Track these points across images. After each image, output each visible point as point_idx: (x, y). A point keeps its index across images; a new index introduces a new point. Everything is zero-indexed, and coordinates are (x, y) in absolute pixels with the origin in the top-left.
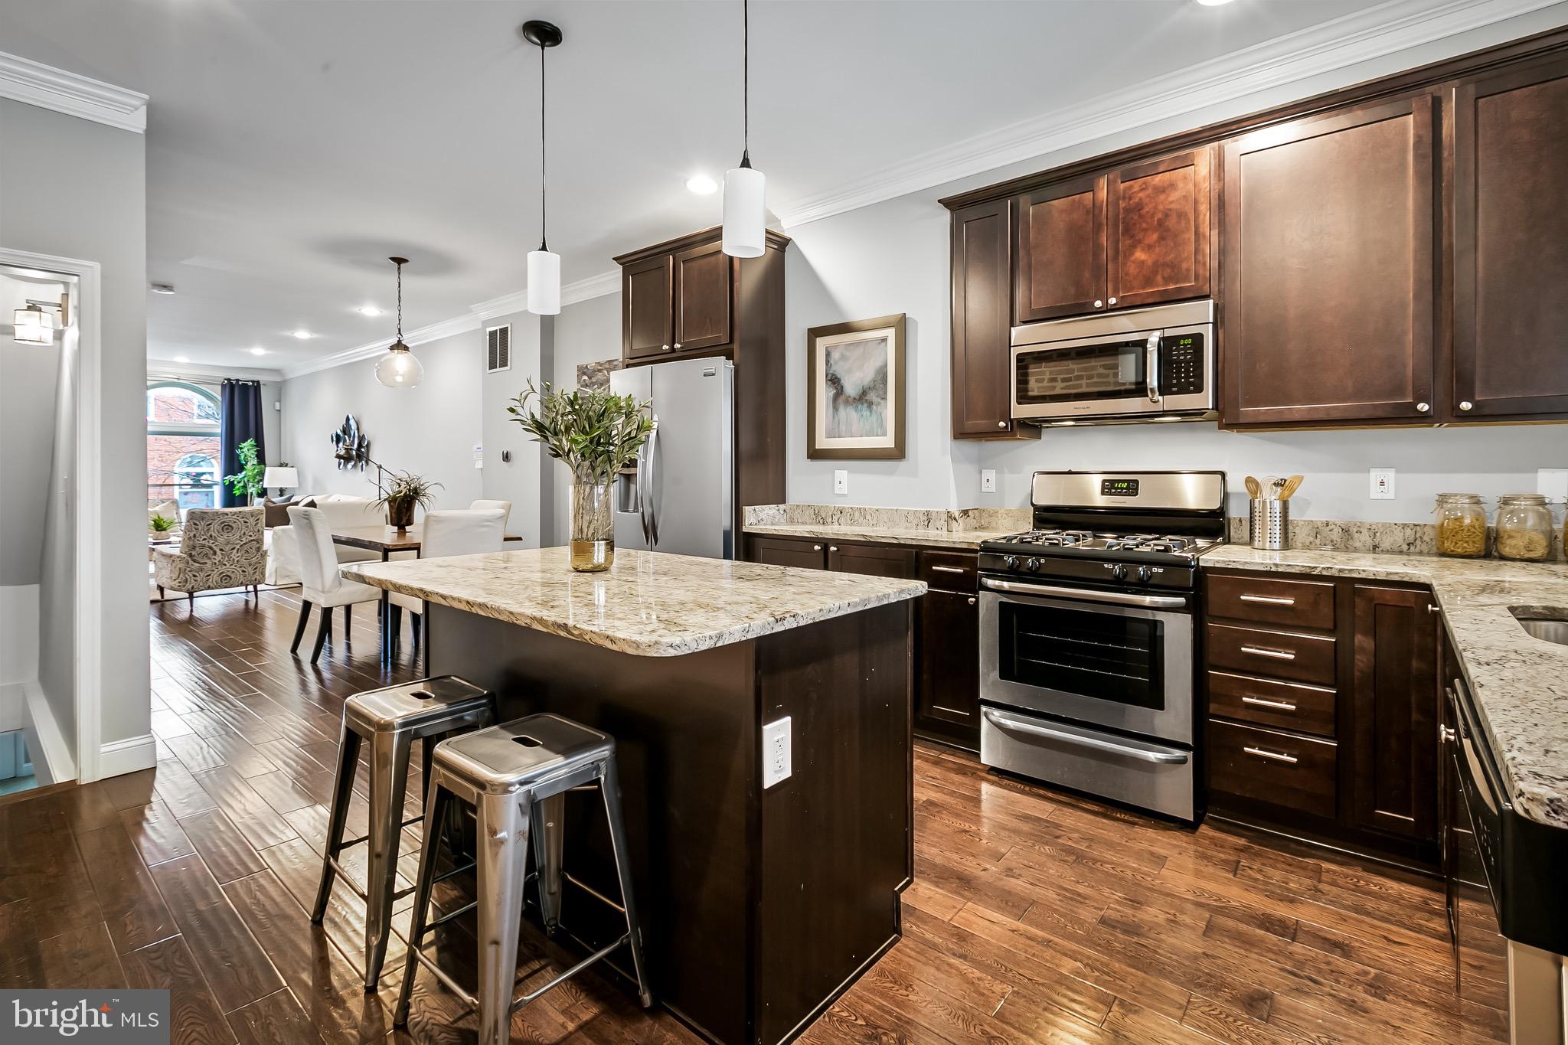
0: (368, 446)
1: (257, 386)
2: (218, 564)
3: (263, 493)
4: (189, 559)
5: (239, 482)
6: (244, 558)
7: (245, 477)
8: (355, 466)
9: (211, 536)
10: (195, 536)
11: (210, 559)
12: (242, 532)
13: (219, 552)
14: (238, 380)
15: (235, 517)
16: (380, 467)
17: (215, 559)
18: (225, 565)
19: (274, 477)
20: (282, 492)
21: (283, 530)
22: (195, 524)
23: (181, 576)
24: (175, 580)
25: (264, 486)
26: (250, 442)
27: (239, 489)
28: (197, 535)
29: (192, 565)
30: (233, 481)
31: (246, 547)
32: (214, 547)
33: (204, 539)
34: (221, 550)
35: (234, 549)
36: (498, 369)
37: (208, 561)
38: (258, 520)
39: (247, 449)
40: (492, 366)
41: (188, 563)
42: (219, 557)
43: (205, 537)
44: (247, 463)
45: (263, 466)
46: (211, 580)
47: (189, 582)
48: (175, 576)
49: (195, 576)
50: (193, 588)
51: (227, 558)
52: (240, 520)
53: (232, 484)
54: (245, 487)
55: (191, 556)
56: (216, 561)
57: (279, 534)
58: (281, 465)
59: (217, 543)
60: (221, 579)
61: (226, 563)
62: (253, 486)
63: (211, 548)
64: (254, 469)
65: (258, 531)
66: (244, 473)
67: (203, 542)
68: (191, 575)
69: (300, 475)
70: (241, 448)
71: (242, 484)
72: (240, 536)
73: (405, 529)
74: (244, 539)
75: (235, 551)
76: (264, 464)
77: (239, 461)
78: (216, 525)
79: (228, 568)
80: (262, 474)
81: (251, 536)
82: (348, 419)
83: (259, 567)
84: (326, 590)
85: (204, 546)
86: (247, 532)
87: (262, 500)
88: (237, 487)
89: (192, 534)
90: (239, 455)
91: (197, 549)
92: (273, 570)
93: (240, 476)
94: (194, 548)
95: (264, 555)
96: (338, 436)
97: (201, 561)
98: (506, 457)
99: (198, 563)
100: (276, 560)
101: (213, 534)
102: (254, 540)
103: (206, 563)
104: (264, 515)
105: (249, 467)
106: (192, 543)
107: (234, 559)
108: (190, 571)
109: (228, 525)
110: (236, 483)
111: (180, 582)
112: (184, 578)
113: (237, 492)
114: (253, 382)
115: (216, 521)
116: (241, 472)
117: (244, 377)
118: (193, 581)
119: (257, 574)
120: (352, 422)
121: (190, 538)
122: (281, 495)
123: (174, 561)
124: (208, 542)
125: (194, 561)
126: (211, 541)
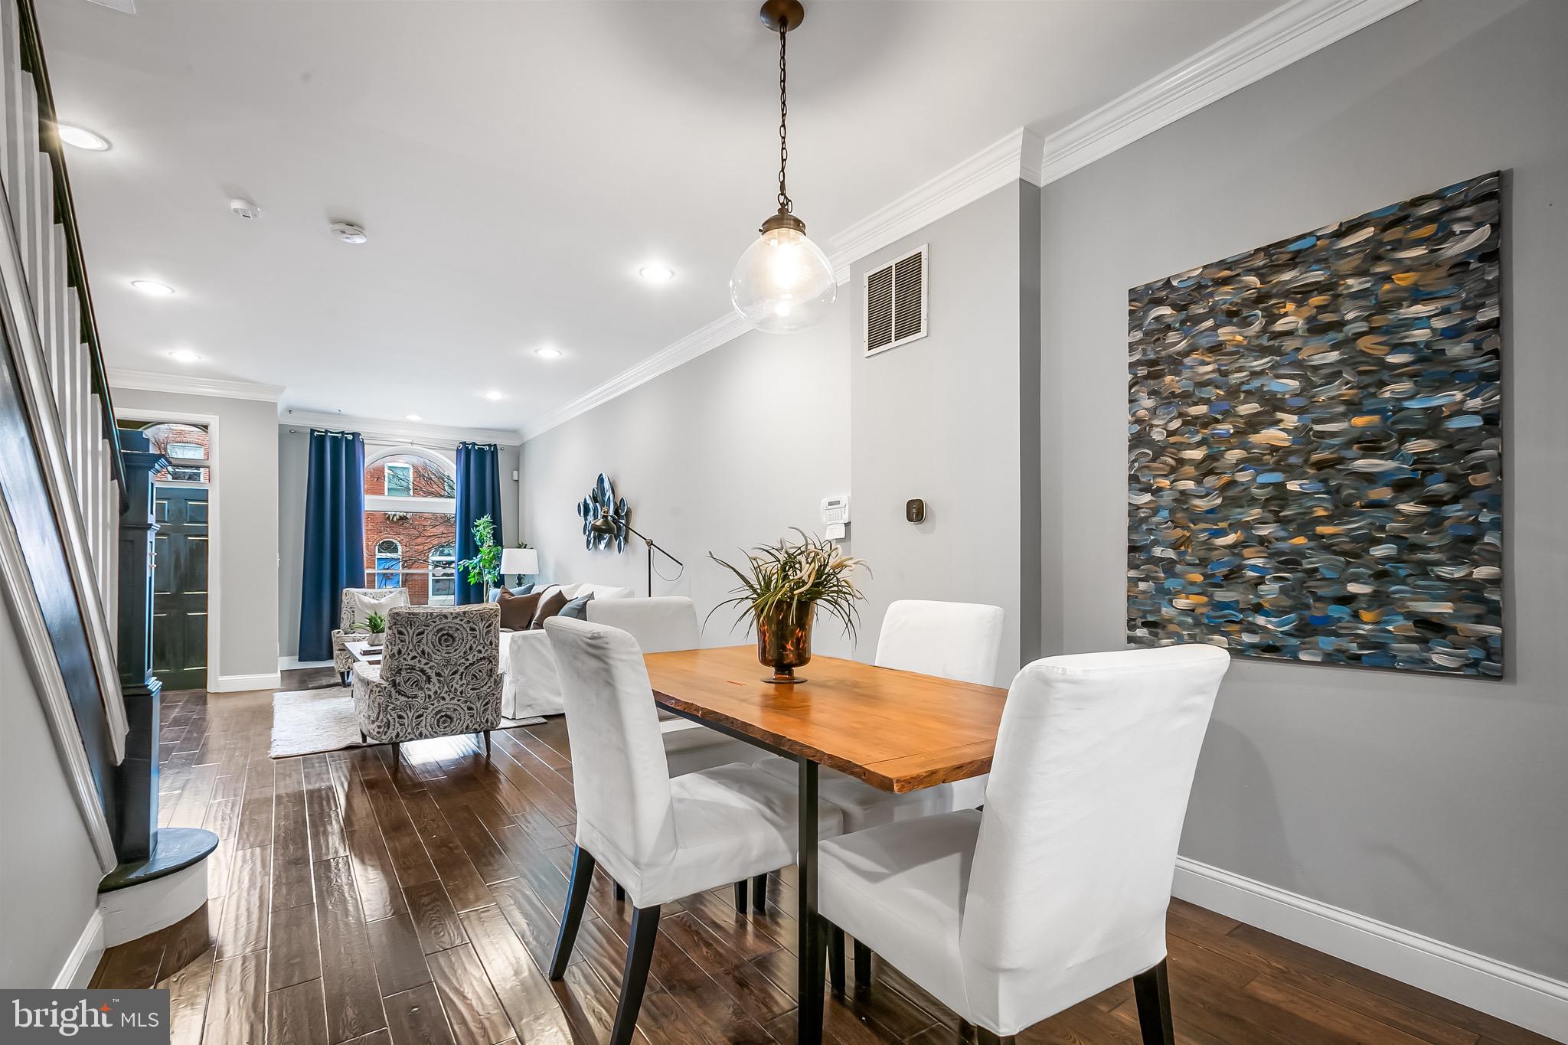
0: (628, 514)
1: (494, 451)
2: (433, 697)
3: (500, 582)
4: (393, 690)
5: (474, 568)
6: (470, 687)
7: (480, 561)
8: (608, 545)
9: (423, 652)
10: (399, 652)
11: (422, 689)
12: (468, 646)
13: (434, 679)
14: (474, 444)
15: (457, 621)
16: (650, 543)
17: (429, 690)
18: (444, 699)
19: (513, 562)
20: (520, 579)
21: (524, 638)
22: (400, 633)
23: (381, 716)
24: (373, 722)
25: (501, 573)
26: (487, 518)
27: (474, 576)
28: (403, 651)
29: (397, 699)
30: (468, 566)
31: (474, 669)
32: (428, 671)
33: (414, 658)
34: (438, 675)
35: (455, 673)
36: (894, 344)
37: (421, 694)
38: (490, 625)
39: (483, 527)
40: (878, 337)
41: (390, 696)
42: (435, 686)
43: (414, 654)
44: (482, 545)
45: (500, 548)
46: (423, 723)
47: (391, 727)
48: (374, 716)
49: (400, 717)
50: (398, 735)
51: (446, 688)
52: (465, 626)
53: (466, 571)
54: (480, 574)
55: (394, 684)
56: (431, 693)
57: (520, 642)
58: (520, 547)
59: (431, 664)
60: (438, 721)
61: (446, 696)
62: (489, 573)
63: (423, 671)
64: (490, 552)
65: (491, 643)
66: (479, 556)
67: (412, 663)
68: (395, 716)
69: (540, 560)
70: (477, 526)
71: (477, 571)
72: (465, 653)
73: (791, 673)
74: (470, 657)
75: (457, 676)
76: (502, 547)
77: (475, 542)
78: (430, 635)
79: (448, 704)
80: (498, 557)
81: (480, 652)
82: (601, 480)
83: (491, 701)
84: (644, 860)
85: (413, 668)
86: (474, 646)
87: (498, 591)
88: (472, 574)
89: (395, 650)
90: (474, 536)
91: (404, 673)
92: (511, 697)
93: (476, 560)
94: (399, 671)
95: (499, 682)
96: (586, 506)
97: (409, 693)
98: (916, 511)
99: (406, 696)
100: (515, 681)
101: (427, 650)
102: (484, 658)
103: (416, 696)
104: (499, 618)
105: (484, 549)
106: (396, 663)
107: (456, 689)
108: (394, 709)
109: (448, 634)
110: (470, 568)
111: (379, 727)
112: (385, 720)
113: (472, 581)
114: (490, 446)
115: (430, 628)
116: (476, 556)
117: (481, 440)
118: (397, 725)
119: (489, 712)
120: (607, 485)
121: (394, 655)
122: (520, 584)
123: (371, 691)
124: (419, 661)
125: (399, 693)
126: (424, 661)
